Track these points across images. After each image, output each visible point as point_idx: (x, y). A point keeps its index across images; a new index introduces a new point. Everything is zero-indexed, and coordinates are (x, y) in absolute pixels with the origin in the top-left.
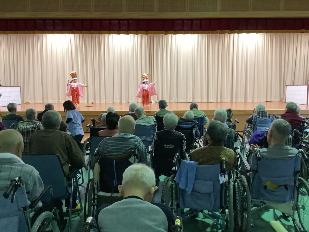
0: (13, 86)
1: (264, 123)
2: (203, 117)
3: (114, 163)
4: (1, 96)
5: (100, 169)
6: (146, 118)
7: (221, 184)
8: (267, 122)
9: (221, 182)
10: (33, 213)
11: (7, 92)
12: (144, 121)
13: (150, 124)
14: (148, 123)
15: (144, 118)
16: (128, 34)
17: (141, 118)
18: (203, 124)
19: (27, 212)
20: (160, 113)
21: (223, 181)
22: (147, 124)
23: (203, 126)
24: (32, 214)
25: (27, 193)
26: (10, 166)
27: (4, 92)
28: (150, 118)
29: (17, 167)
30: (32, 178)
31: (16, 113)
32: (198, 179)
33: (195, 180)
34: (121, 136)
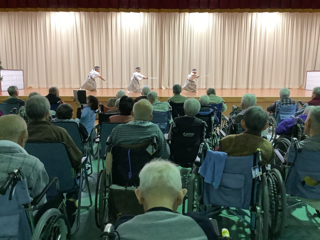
0: (15, 69)
1: (288, 111)
2: (221, 104)
3: (129, 153)
4: (2, 80)
5: (113, 159)
6: (160, 103)
7: (254, 179)
8: (291, 109)
9: (254, 177)
10: (36, 211)
11: (9, 76)
12: (158, 107)
13: (164, 110)
14: (162, 109)
15: (158, 103)
16: (139, 12)
17: (154, 104)
18: (221, 112)
19: (29, 210)
20: (173, 99)
21: (257, 175)
22: (160, 110)
23: (221, 113)
24: (35, 213)
25: (29, 189)
26: (10, 156)
27: (6, 76)
28: (164, 103)
29: (18, 158)
30: (36, 172)
31: (17, 97)
32: (227, 173)
33: (223, 173)
34: (137, 124)
